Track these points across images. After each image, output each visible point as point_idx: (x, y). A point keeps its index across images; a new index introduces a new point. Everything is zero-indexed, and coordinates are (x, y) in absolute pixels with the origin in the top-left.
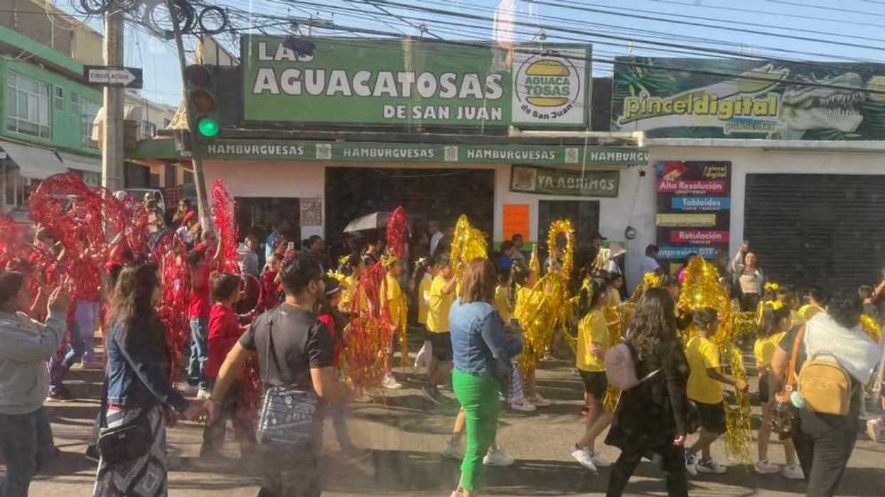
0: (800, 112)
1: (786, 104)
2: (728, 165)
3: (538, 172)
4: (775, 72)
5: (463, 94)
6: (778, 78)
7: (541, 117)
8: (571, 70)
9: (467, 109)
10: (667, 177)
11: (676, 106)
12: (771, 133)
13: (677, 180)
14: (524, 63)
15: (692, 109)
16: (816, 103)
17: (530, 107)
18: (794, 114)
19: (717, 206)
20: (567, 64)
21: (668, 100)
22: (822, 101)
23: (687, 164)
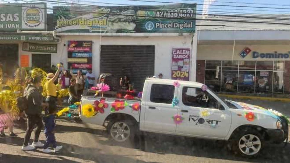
0: (114, 24)
1: (109, 21)
2: (91, 42)
3: (29, 45)
4: (106, 10)
5: (7, 20)
6: (106, 13)
7: (31, 27)
8: (40, 12)
9: (9, 25)
10: (71, 46)
11: (73, 22)
12: (105, 31)
13: (74, 47)
14: (25, 10)
15: (79, 23)
16: (120, 20)
17: (28, 24)
18: (112, 24)
19: (87, 56)
20: (39, 10)
21: (70, 20)
22: (122, 20)
23: (77, 42)
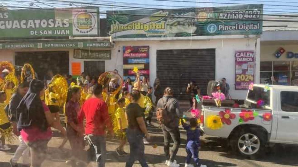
0: (173, 27)
1: (167, 25)
2: (148, 47)
3: (82, 52)
4: (164, 13)
5: (56, 26)
6: (164, 16)
7: (83, 32)
8: (92, 16)
9: (58, 31)
10: (126, 52)
11: (129, 27)
12: (163, 35)
13: (130, 53)
14: (76, 15)
15: (135, 28)
16: (179, 24)
17: (79, 29)
18: (171, 28)
19: (144, 62)
20: (91, 15)
21: (125, 25)
22: (181, 23)
23: (133, 47)
